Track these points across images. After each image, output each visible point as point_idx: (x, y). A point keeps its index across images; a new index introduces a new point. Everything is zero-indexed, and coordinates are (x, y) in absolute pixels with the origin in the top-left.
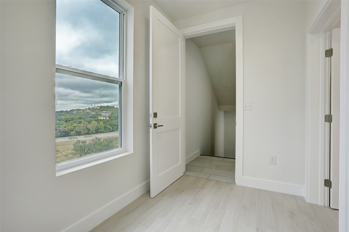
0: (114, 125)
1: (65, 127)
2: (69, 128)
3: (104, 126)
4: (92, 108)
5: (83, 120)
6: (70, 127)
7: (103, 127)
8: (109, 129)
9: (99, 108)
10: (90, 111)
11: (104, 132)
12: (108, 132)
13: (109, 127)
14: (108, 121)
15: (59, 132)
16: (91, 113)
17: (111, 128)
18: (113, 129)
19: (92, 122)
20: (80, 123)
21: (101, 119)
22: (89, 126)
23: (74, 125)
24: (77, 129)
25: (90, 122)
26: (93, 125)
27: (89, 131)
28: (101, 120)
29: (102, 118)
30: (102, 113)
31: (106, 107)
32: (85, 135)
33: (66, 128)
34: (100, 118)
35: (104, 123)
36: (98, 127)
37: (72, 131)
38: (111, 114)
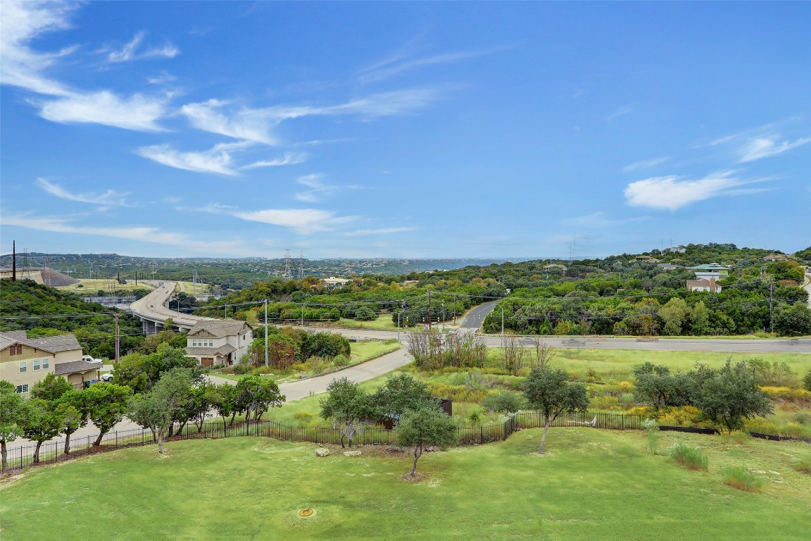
0: (743, 314)
1: (600, 309)
2: (609, 312)
3: (709, 314)
4: (664, 251)
5: (646, 293)
6: (611, 310)
7: (705, 316)
8: (725, 325)
9: (683, 251)
10: (658, 261)
11: (707, 334)
12: (720, 334)
13: (725, 318)
14: (721, 300)
15: (588, 320)
16: (662, 265)
17: (731, 321)
18: (739, 326)
19: (672, 299)
20: (637, 300)
21: (696, 291)
22: (664, 312)
23: (623, 305)
24: (631, 317)
25: (664, 300)
26: (674, 309)
27: (664, 324)
28: (696, 294)
29: (701, 289)
30: (698, 271)
31: (706, 248)
32: (653, 335)
33: (602, 313)
34: (694, 289)
35: (707, 306)
36: (689, 315)
37: (619, 320)
38: (726, 274)
